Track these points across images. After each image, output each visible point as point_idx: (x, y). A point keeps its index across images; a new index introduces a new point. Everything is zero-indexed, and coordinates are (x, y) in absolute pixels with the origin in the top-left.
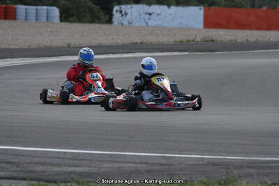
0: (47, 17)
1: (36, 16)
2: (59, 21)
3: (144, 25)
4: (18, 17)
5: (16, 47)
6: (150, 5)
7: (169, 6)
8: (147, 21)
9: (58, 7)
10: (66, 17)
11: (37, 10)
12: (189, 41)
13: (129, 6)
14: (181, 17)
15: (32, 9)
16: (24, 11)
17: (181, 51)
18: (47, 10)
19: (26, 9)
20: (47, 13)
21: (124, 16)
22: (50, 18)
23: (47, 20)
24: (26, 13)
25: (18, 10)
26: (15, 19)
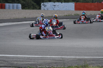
0: (17, 7)
1: (13, 7)
2: (21, 9)
3: (53, 10)
4: (6, 8)
5: (6, 19)
6: (55, 3)
7: (62, 2)
8: (54, 8)
9: (21, 4)
10: (24, 7)
11: (13, 5)
12: (69, 15)
13: (47, 3)
14: (66, 6)
15: (11, 5)
16: (8, 5)
17: (67, 19)
18: (17, 5)
19: (9, 5)
20: (17, 6)
21: (45, 7)
22: (18, 8)
23: (17, 9)
24: (9, 6)
25: (6, 5)
26: (5, 8)
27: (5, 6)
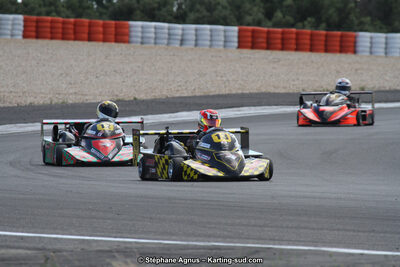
1: (386, 48)
4: (359, 49)
11: (387, 39)
15: (380, 37)
16: (368, 40)
19: (371, 38)
24: (371, 43)
25: (359, 39)
26: (355, 52)
27: (355, 42)
